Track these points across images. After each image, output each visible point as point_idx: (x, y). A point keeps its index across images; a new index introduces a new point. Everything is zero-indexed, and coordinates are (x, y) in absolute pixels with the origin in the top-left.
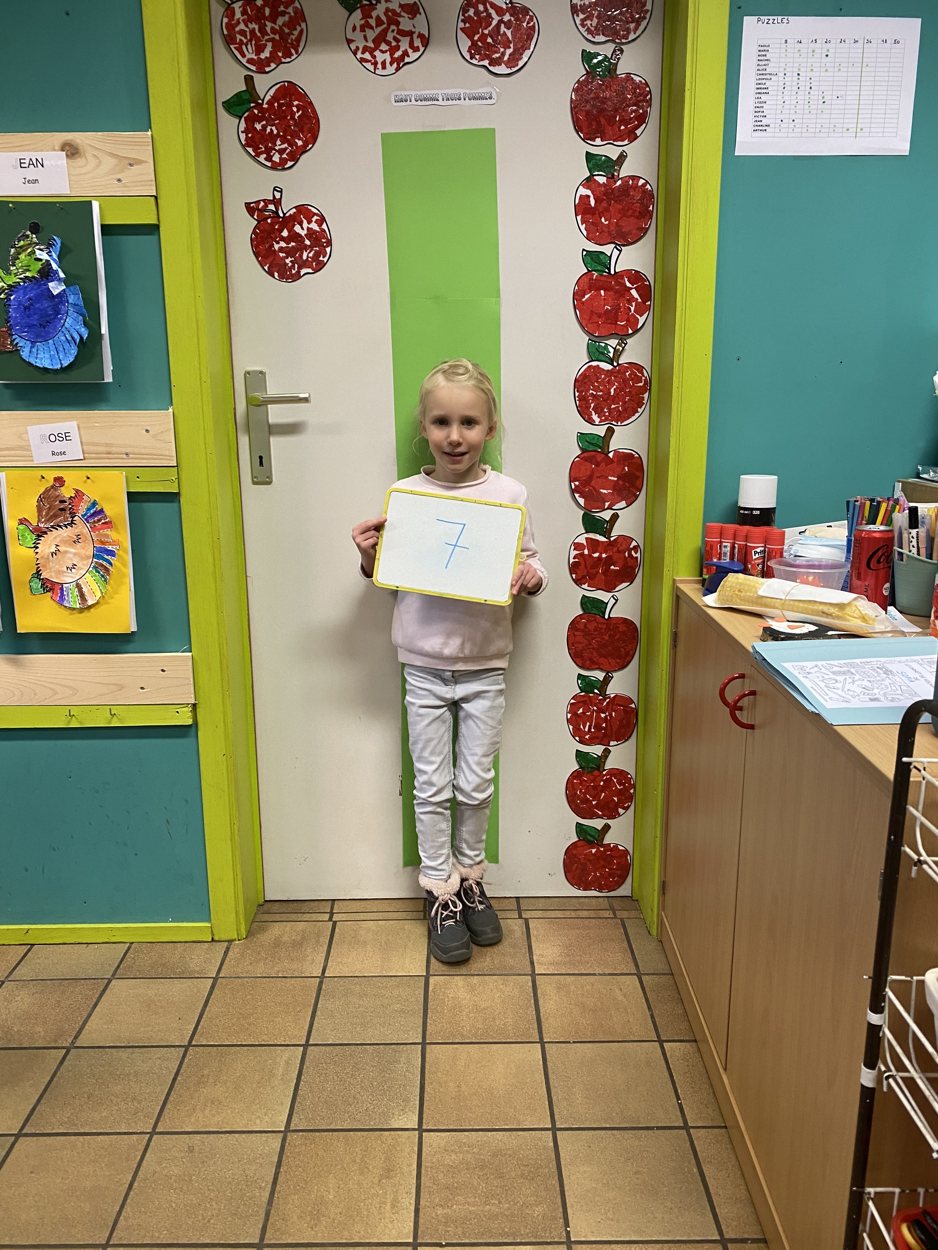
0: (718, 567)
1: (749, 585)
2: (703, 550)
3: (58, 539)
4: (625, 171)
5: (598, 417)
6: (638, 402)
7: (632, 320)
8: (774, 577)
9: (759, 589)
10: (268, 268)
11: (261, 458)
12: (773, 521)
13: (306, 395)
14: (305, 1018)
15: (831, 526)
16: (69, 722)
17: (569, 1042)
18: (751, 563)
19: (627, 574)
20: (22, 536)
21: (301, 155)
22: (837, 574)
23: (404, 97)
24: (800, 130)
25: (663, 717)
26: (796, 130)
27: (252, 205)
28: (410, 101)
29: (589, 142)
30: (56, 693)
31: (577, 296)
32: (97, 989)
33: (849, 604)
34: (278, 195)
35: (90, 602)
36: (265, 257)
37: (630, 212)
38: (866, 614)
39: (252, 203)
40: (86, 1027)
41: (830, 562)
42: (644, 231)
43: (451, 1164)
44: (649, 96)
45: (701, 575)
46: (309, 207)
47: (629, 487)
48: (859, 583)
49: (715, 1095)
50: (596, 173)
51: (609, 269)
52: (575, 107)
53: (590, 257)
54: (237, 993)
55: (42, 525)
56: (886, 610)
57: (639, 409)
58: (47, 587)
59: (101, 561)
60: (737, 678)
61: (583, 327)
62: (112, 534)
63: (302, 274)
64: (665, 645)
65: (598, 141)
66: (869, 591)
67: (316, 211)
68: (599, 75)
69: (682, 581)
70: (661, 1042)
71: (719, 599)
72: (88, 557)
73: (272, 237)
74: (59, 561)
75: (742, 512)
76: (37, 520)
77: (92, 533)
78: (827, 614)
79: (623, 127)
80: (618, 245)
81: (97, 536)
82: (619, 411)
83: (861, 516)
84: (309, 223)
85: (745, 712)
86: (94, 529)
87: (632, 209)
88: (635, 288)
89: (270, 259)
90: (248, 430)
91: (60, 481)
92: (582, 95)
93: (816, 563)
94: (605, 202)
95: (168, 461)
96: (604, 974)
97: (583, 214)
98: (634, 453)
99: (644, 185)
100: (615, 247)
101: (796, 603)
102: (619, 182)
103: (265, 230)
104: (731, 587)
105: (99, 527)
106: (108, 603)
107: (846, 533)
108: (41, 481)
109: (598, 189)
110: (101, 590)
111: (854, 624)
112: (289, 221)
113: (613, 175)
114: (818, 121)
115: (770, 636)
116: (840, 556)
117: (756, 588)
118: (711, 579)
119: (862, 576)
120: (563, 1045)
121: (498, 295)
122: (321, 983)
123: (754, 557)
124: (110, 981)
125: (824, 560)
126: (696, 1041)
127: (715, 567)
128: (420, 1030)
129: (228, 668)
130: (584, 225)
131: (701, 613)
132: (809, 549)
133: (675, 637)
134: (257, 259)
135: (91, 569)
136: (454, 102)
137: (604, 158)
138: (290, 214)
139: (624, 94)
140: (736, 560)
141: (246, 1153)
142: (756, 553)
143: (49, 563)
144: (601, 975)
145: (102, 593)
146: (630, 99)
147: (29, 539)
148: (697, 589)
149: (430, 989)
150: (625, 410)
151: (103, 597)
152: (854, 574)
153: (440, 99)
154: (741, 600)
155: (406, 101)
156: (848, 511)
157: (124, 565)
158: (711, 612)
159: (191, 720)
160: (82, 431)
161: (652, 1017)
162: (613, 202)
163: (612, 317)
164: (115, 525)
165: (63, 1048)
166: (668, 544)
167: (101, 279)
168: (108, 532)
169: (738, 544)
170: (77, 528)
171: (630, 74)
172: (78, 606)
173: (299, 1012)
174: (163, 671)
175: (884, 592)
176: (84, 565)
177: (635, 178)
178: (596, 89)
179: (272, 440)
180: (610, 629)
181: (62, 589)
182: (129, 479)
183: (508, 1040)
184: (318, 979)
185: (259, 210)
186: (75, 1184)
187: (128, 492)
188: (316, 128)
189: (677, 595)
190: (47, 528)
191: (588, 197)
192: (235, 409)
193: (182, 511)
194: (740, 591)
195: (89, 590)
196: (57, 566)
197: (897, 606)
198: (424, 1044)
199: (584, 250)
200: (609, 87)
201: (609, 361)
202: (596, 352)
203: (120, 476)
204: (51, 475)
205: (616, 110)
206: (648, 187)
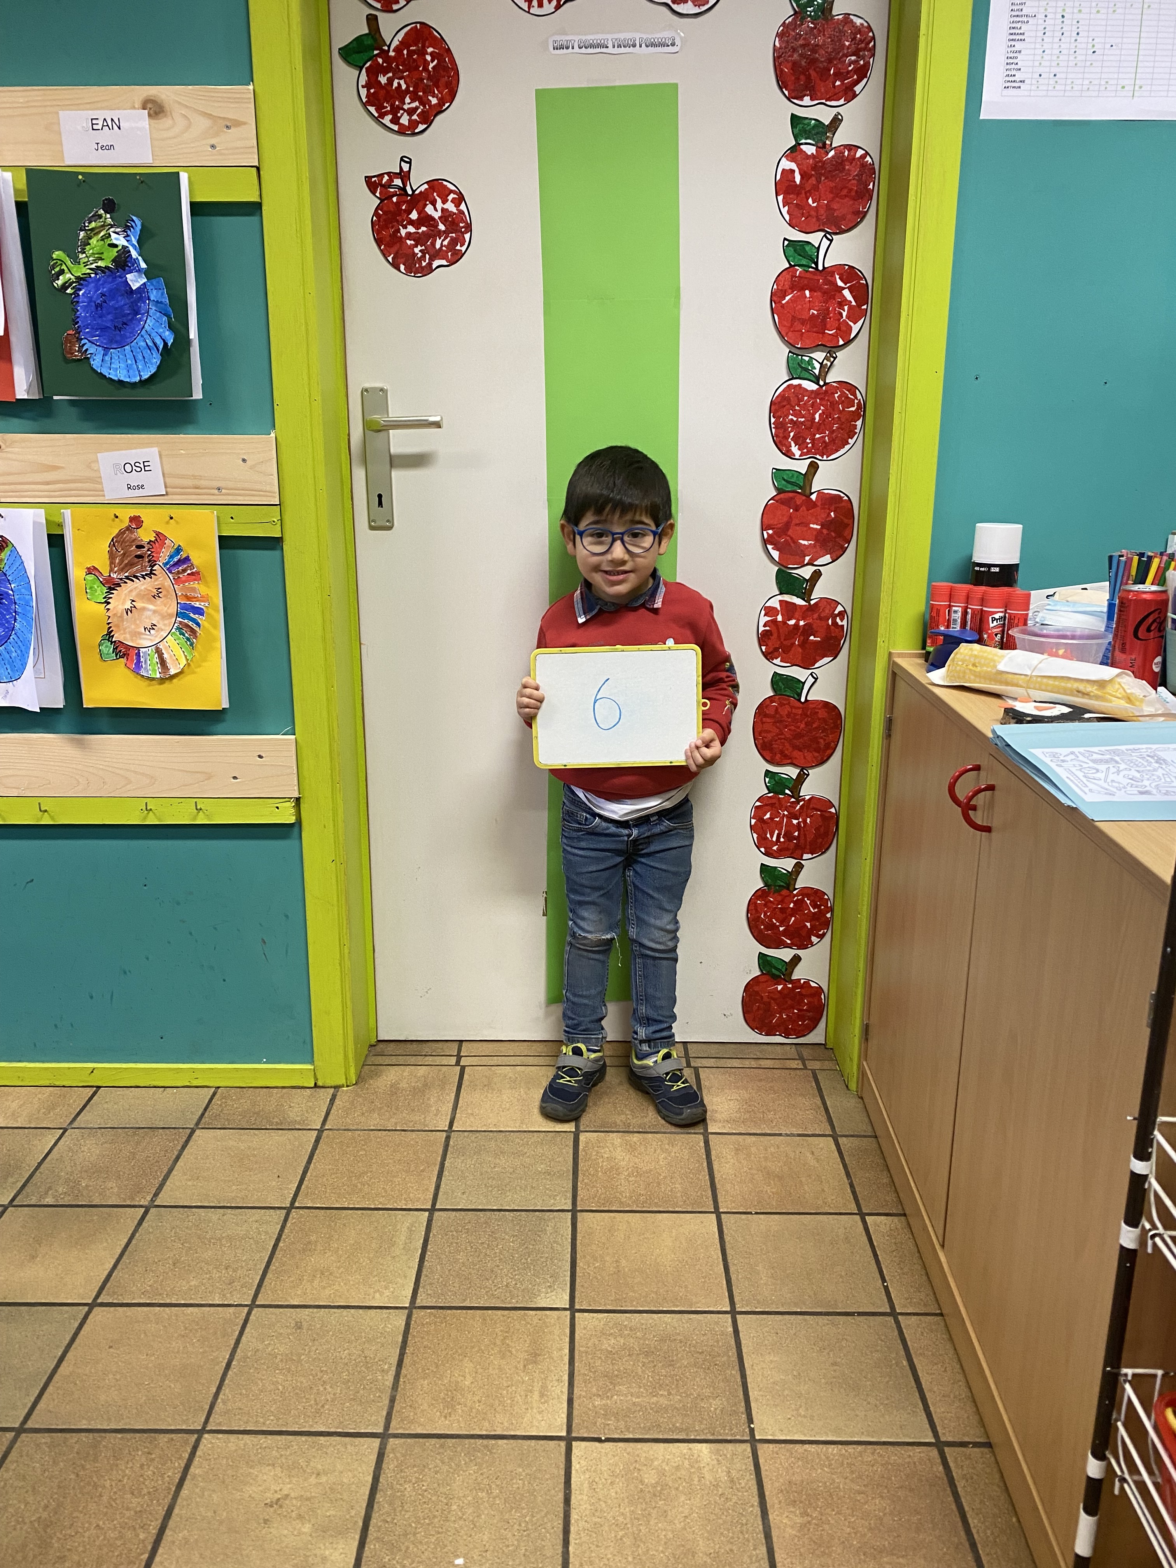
0: (946, 636)
1: (986, 658)
2: (927, 617)
3: (134, 593)
4: (840, 139)
5: (799, 449)
6: (850, 431)
7: (843, 328)
8: (1015, 648)
9: (999, 662)
10: (393, 258)
11: (380, 496)
12: (1015, 581)
13: (438, 419)
14: (430, 1178)
15: (1086, 589)
16: (145, 818)
17: (750, 1213)
18: (987, 633)
19: (831, 648)
20: (91, 588)
21: (435, 117)
22: (1095, 647)
23: (565, 43)
24: (1063, 88)
25: (871, 824)
26: (1057, 87)
27: (373, 179)
28: (573, 48)
29: (795, 101)
30: (130, 782)
31: (776, 296)
32: (178, 1140)
33: (1111, 681)
34: (405, 167)
35: (173, 671)
36: (389, 245)
37: (845, 192)
38: (1132, 694)
39: (374, 177)
40: (168, 1183)
41: (1086, 632)
42: (861, 216)
43: (609, 1349)
44: (872, 43)
45: (924, 648)
46: (445, 183)
47: (835, 538)
48: (1124, 656)
49: (929, 1278)
50: (803, 141)
51: (816, 264)
52: (779, 57)
53: (793, 248)
54: (348, 1147)
55: (115, 576)
56: (1156, 689)
57: (850, 440)
58: (120, 651)
59: (186, 621)
60: (970, 770)
61: (782, 337)
62: (200, 588)
63: (434, 267)
64: (876, 736)
65: (807, 101)
66: (1136, 667)
67: (453, 188)
68: (810, 16)
69: (900, 655)
70: (863, 1216)
71: (948, 675)
72: (170, 616)
73: (397, 221)
74: (135, 620)
75: (977, 568)
76: (108, 568)
77: (176, 586)
78: (1084, 694)
79: (838, 83)
80: (829, 233)
81: (181, 590)
82: (825, 442)
83: (1126, 574)
84: (444, 202)
85: (979, 812)
86: (178, 580)
87: (846, 187)
88: (849, 288)
89: (395, 248)
90: (365, 462)
91: (136, 521)
92: (787, 42)
93: (1068, 633)
94: (814, 178)
95: (269, 498)
96: (793, 1135)
97: (786, 193)
98: (842, 495)
99: (863, 157)
100: (825, 236)
101: (1045, 680)
102: (832, 153)
103: (390, 211)
104: (963, 661)
105: (184, 579)
106: (194, 673)
107: (1107, 596)
108: (113, 520)
109: (804, 162)
110: (186, 656)
111: (1115, 705)
112: (419, 200)
113: (824, 144)
114: (1086, 76)
115: (1013, 718)
116: (1099, 625)
117: (994, 661)
118: (937, 651)
119: (1127, 647)
120: (744, 1216)
121: (678, 296)
122: (448, 1138)
123: (992, 625)
124: (193, 1131)
125: (1079, 630)
126: (905, 1215)
127: (942, 638)
128: (570, 1195)
129: (339, 755)
130: (787, 208)
131: (925, 693)
132: (1059, 616)
133: (889, 724)
134: (379, 247)
135: (173, 630)
136: (627, 50)
137: (813, 122)
138: (421, 192)
139: (840, 40)
140: (968, 628)
141: (364, 1331)
142: (994, 619)
143: (123, 621)
144: (787, 1135)
145: (187, 660)
146: (848, 48)
147: (99, 592)
148: (919, 664)
149: (581, 1147)
150: (832, 441)
151: (189, 665)
152: (1117, 646)
153: (610, 45)
154: (976, 676)
155: (567, 48)
156: (1110, 568)
157: (215, 627)
158: (937, 691)
159: (294, 818)
160: (164, 459)
161: (852, 1186)
162: (823, 178)
163: (819, 324)
164: (204, 576)
165: (141, 1206)
166: (884, 608)
167: (190, 269)
168: (195, 585)
169: (972, 609)
170: (156, 580)
171: (849, 14)
172: (158, 676)
173: (423, 1171)
174: (260, 757)
175: (1154, 667)
176: (165, 625)
177: (852, 148)
178: (806, 34)
179: (393, 473)
180: (807, 716)
181: (138, 655)
182: (221, 520)
183: (677, 1209)
184: (444, 1134)
185: (382, 186)
186: (163, 1361)
187: (219, 536)
188: (454, 82)
189: (893, 672)
190: (121, 579)
191: (793, 171)
192: (349, 435)
193: (285, 560)
194: (974, 665)
195: (171, 656)
196: (133, 627)
197: (1168, 686)
198: (574, 1212)
199: (785, 239)
200: (821, 32)
201: (814, 379)
202: (797, 369)
203: (210, 515)
204: (126, 514)
205: (830, 61)
206: (868, 159)
